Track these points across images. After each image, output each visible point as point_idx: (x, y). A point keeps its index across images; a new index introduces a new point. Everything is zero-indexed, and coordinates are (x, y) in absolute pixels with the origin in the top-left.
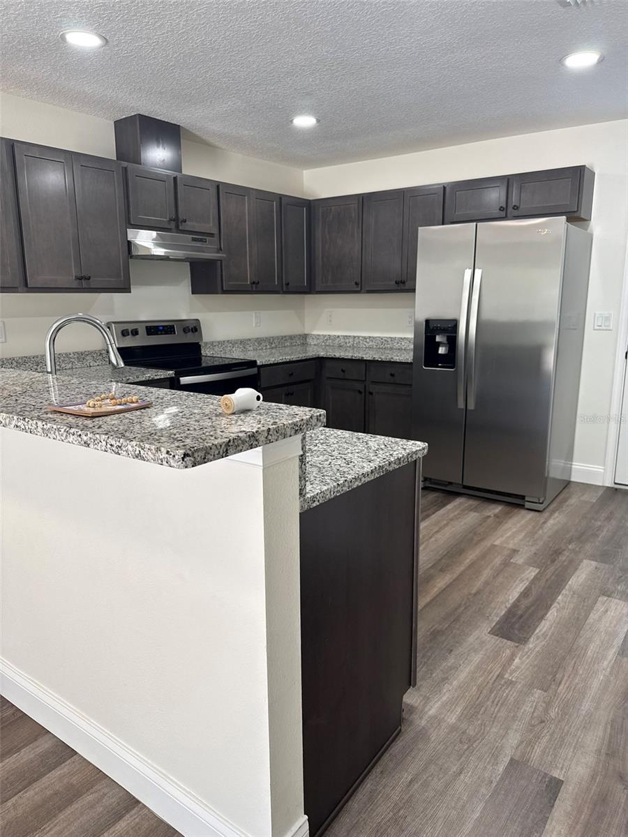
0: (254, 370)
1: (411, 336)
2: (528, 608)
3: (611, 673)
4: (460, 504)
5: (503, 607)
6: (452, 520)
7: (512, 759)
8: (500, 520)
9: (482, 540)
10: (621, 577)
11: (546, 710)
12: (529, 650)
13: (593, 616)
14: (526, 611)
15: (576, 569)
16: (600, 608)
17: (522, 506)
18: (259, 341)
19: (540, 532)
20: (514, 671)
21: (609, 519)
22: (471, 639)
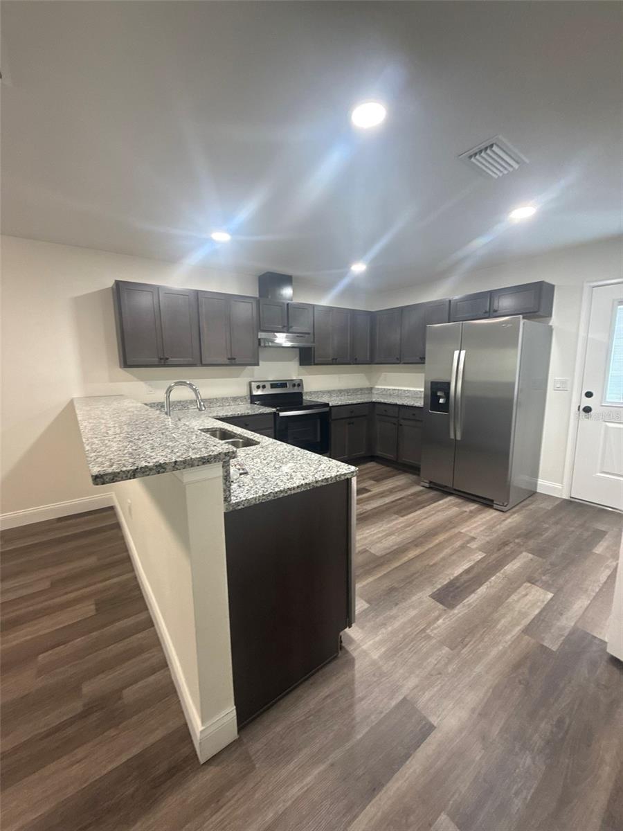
0: (327, 409)
1: (423, 390)
2: (465, 582)
3: (510, 646)
4: (450, 500)
5: (447, 578)
6: (439, 511)
7: (405, 699)
8: (472, 515)
9: (454, 527)
10: (550, 570)
11: (446, 665)
12: (453, 614)
13: (514, 597)
14: (463, 585)
15: (515, 558)
16: (522, 591)
17: (491, 506)
18: (340, 391)
19: (498, 527)
20: (435, 629)
21: (556, 523)
22: (414, 598)
